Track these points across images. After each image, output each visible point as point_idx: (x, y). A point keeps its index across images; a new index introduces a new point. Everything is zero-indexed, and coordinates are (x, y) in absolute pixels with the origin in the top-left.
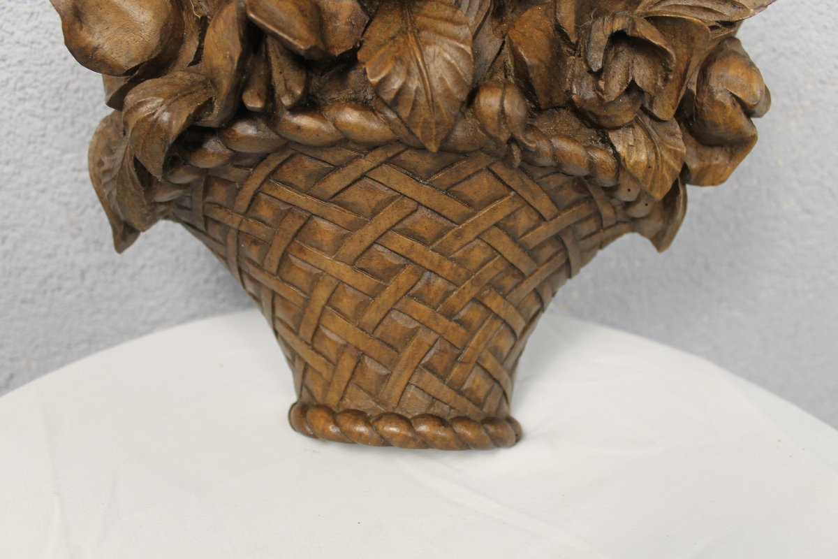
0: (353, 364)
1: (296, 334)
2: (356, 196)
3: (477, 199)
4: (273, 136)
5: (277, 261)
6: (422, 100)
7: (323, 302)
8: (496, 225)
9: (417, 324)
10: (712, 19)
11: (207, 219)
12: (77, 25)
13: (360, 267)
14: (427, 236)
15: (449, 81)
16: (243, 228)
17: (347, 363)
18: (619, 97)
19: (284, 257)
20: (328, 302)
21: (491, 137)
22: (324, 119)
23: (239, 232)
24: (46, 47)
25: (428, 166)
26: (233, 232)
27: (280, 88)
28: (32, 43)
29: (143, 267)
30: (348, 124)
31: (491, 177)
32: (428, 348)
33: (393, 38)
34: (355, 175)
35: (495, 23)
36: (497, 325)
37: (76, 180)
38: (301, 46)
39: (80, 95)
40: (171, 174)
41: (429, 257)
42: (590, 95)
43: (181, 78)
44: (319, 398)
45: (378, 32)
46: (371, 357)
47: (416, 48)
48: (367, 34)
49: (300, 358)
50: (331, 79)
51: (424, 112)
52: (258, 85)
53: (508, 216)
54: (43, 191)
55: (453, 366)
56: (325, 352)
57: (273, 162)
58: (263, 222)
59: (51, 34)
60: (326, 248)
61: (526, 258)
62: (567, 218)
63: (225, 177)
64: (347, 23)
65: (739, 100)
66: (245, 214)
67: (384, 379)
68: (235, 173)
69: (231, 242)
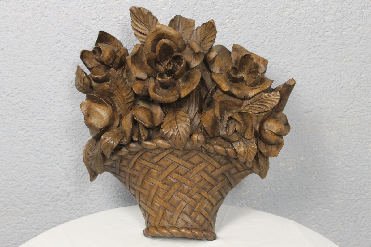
0: (163, 212)
1: (146, 205)
2: (162, 162)
3: (195, 162)
4: (140, 147)
5: (141, 182)
6: (177, 137)
7: (154, 194)
8: (202, 170)
9: (181, 199)
10: (261, 110)
11: (120, 170)
12: (88, 118)
13: (164, 182)
14: (183, 173)
15: (184, 133)
16: (131, 173)
17: (161, 212)
18: (233, 133)
19: (143, 181)
20: (155, 193)
21: (196, 146)
22: (153, 142)
23: (130, 174)
24: (64, 116)
25: (181, 154)
26: (128, 174)
27: (142, 135)
28: (60, 115)
29: (91, 191)
30: (159, 144)
31: (199, 156)
32: (184, 207)
33: (170, 122)
34: (162, 157)
35: (199, 115)
36: (206, 201)
37: (70, 160)
38: (147, 125)
39: (74, 131)
40: (112, 157)
41: (184, 179)
42: (225, 133)
43: (115, 131)
44: (153, 224)
45: (167, 120)
46: (168, 210)
47: (176, 124)
48: (164, 120)
49: (147, 212)
50: (155, 131)
51: (178, 140)
52: (136, 134)
53: (205, 167)
54: (57, 164)
55: (192, 212)
56: (155, 210)
57: (140, 154)
58: (137, 170)
59: (67, 112)
60: (154, 177)
61: (213, 180)
62: (224, 168)
63: (126, 158)
64: (159, 117)
65: (273, 132)
66: (132, 168)
67: (172, 216)
68: (129, 157)
69: (127, 177)
